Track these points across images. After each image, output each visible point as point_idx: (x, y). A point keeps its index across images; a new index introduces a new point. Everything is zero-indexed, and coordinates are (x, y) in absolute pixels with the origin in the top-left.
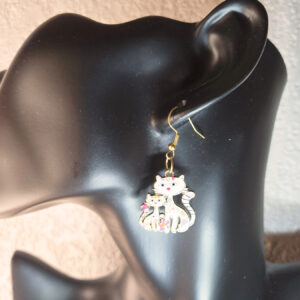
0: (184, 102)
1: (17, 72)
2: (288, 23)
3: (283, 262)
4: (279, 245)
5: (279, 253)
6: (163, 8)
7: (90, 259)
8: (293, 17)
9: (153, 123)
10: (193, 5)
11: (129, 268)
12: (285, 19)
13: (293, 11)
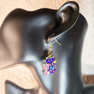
0: (53, 34)
1: (3, 26)
2: (91, 8)
3: (90, 84)
4: (89, 78)
5: (89, 81)
6: (51, 5)
7: (30, 82)
8: (92, 6)
9: (44, 41)
10: (61, 3)
11: (40, 86)
12: (90, 7)
13: (92, 4)
